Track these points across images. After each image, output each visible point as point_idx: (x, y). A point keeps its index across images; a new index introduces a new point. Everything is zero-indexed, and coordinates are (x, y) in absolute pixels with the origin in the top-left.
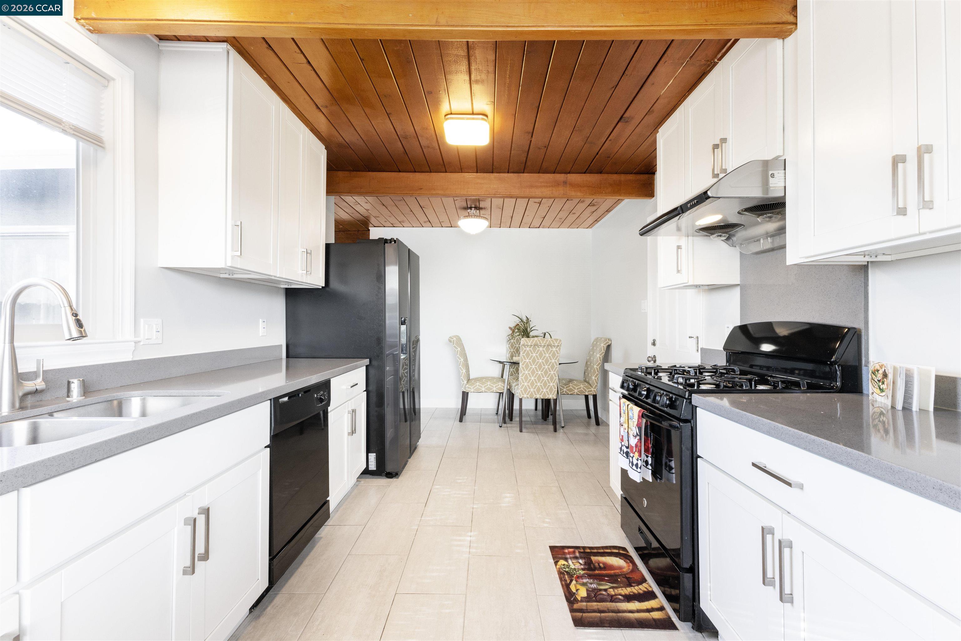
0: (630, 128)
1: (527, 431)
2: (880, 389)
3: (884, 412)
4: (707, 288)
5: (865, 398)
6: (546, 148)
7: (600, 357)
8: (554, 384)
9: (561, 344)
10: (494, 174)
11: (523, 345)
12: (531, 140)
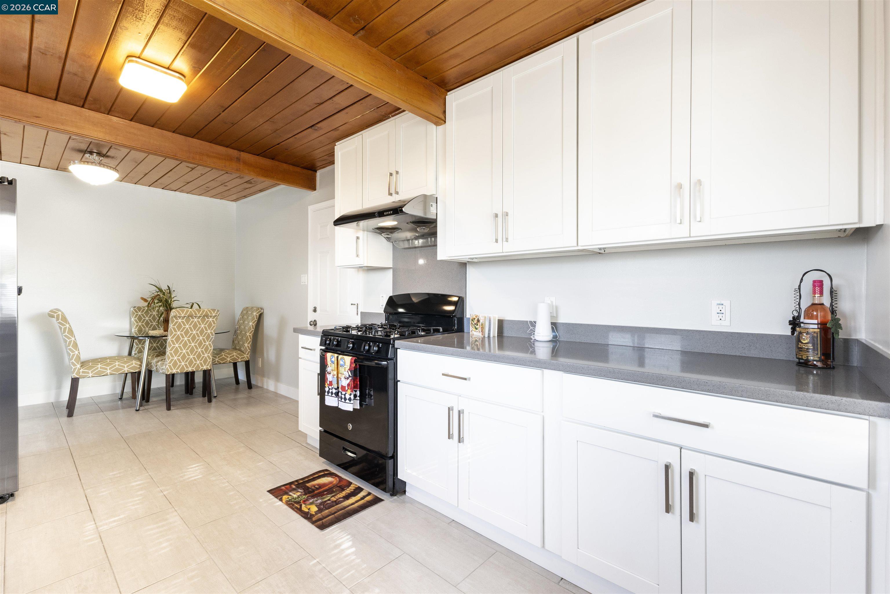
0: (316, 134)
1: (175, 408)
2: (475, 328)
3: (477, 340)
4: (366, 268)
5: (465, 335)
6: (233, 125)
7: (252, 325)
8: (209, 355)
9: (219, 314)
10: (154, 128)
11: (175, 317)
12: (220, 114)
